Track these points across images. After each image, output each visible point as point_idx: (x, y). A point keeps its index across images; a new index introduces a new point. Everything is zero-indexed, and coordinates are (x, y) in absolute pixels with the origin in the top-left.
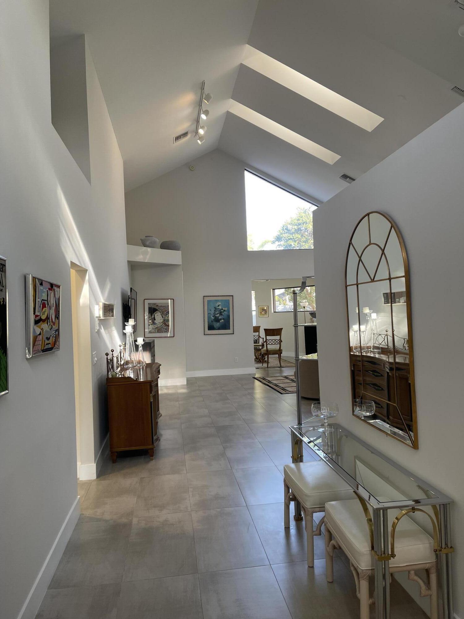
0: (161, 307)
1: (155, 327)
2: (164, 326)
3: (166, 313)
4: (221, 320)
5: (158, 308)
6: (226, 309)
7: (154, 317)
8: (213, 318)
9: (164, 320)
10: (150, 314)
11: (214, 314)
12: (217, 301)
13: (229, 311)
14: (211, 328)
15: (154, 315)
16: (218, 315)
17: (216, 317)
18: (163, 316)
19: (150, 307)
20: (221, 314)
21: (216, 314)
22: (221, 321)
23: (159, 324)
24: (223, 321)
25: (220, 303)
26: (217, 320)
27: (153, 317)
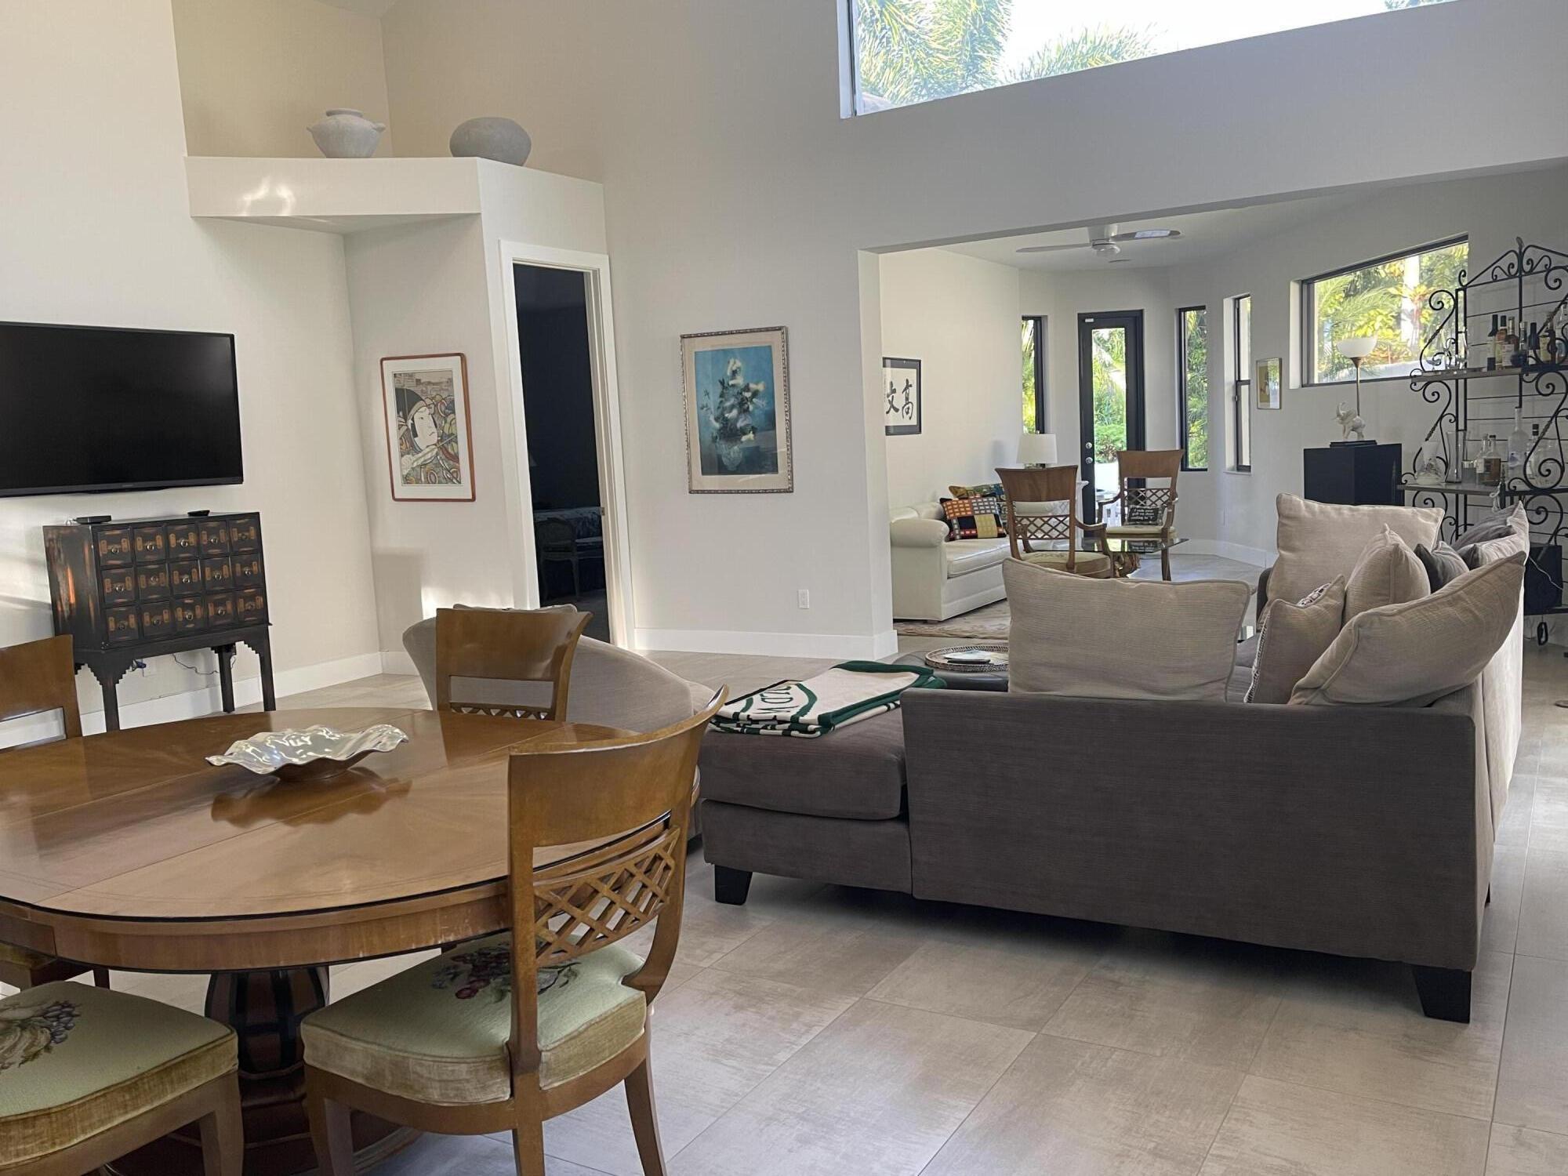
0: (429, 388)
1: (420, 462)
2: (443, 457)
3: (443, 409)
4: (745, 434)
5: (422, 391)
6: (761, 387)
7: (413, 425)
8: (717, 425)
9: (442, 438)
10: (401, 414)
11: (719, 408)
12: (727, 353)
13: (770, 395)
14: (713, 465)
15: (413, 419)
16: (735, 412)
17: (726, 420)
18: (437, 423)
19: (399, 386)
20: (742, 406)
21: (724, 409)
22: (744, 438)
23: (428, 450)
24: (751, 436)
25: (739, 364)
26: (729, 433)
27: (410, 427)
